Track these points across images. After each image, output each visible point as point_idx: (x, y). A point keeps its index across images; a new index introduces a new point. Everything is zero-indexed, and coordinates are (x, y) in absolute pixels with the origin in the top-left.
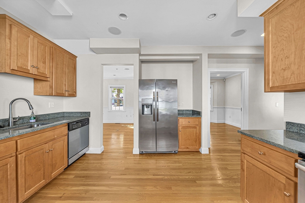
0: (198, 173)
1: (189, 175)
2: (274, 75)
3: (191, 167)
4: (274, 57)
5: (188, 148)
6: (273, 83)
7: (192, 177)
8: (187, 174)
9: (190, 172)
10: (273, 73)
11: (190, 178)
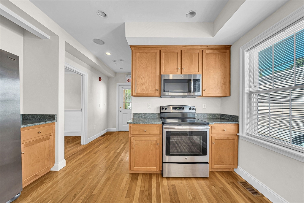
0: (83, 188)
1: (79, 198)
2: (137, 86)
3: (68, 191)
4: (138, 76)
5: (36, 175)
6: (137, 91)
7: (84, 196)
8: (75, 199)
9: (75, 195)
10: (137, 85)
11: (84, 198)
